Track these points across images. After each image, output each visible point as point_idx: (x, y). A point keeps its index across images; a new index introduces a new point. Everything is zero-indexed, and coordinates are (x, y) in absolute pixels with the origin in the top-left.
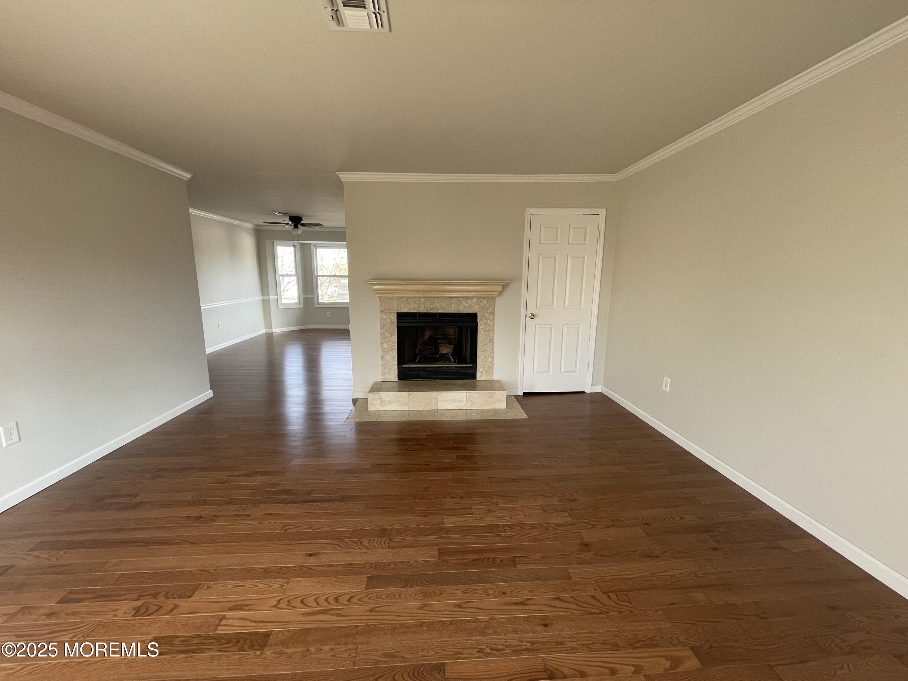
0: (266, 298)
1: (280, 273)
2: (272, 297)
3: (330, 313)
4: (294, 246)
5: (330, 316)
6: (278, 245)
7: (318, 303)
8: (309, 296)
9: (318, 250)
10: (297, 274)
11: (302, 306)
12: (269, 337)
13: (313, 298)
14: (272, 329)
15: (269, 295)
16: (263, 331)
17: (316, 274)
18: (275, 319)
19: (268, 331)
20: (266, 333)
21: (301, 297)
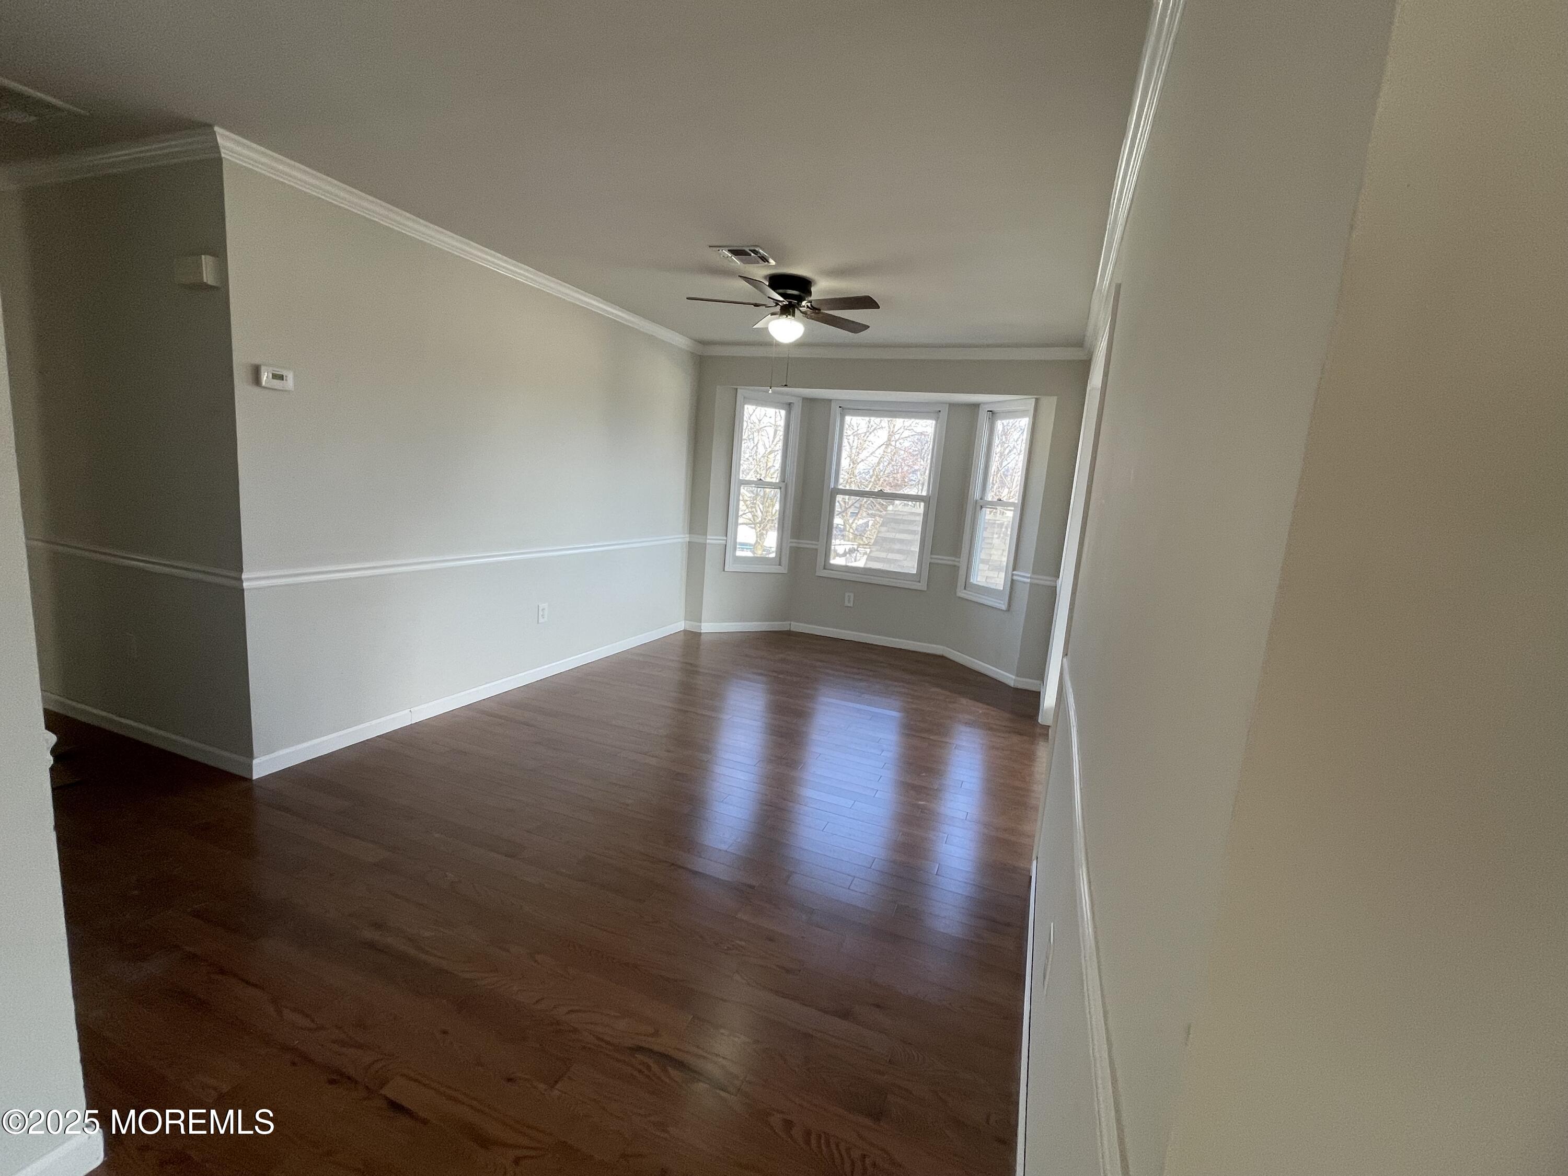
0: (698, 539)
1: (742, 477)
2: (713, 539)
3: (852, 595)
4: (789, 407)
5: (851, 605)
6: (748, 400)
7: (827, 565)
8: (806, 544)
9: (848, 419)
10: (783, 485)
11: (783, 569)
12: (692, 639)
13: (816, 550)
14: (701, 622)
15: (705, 534)
16: (680, 626)
17: (832, 486)
18: (711, 598)
19: (691, 626)
20: (685, 631)
21: (784, 545)
